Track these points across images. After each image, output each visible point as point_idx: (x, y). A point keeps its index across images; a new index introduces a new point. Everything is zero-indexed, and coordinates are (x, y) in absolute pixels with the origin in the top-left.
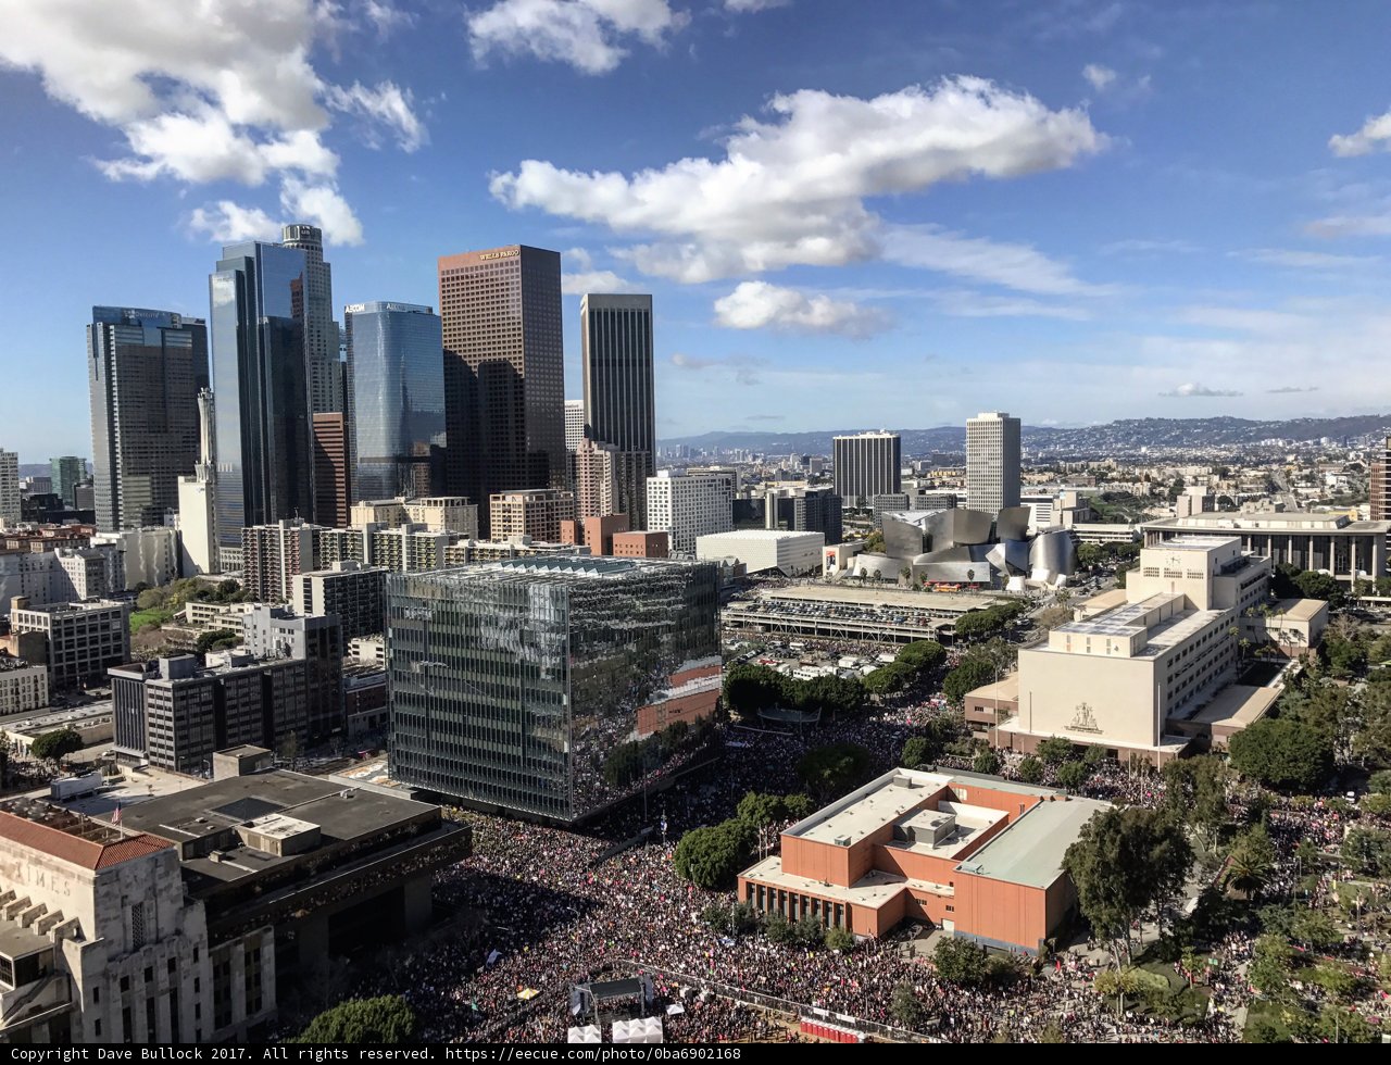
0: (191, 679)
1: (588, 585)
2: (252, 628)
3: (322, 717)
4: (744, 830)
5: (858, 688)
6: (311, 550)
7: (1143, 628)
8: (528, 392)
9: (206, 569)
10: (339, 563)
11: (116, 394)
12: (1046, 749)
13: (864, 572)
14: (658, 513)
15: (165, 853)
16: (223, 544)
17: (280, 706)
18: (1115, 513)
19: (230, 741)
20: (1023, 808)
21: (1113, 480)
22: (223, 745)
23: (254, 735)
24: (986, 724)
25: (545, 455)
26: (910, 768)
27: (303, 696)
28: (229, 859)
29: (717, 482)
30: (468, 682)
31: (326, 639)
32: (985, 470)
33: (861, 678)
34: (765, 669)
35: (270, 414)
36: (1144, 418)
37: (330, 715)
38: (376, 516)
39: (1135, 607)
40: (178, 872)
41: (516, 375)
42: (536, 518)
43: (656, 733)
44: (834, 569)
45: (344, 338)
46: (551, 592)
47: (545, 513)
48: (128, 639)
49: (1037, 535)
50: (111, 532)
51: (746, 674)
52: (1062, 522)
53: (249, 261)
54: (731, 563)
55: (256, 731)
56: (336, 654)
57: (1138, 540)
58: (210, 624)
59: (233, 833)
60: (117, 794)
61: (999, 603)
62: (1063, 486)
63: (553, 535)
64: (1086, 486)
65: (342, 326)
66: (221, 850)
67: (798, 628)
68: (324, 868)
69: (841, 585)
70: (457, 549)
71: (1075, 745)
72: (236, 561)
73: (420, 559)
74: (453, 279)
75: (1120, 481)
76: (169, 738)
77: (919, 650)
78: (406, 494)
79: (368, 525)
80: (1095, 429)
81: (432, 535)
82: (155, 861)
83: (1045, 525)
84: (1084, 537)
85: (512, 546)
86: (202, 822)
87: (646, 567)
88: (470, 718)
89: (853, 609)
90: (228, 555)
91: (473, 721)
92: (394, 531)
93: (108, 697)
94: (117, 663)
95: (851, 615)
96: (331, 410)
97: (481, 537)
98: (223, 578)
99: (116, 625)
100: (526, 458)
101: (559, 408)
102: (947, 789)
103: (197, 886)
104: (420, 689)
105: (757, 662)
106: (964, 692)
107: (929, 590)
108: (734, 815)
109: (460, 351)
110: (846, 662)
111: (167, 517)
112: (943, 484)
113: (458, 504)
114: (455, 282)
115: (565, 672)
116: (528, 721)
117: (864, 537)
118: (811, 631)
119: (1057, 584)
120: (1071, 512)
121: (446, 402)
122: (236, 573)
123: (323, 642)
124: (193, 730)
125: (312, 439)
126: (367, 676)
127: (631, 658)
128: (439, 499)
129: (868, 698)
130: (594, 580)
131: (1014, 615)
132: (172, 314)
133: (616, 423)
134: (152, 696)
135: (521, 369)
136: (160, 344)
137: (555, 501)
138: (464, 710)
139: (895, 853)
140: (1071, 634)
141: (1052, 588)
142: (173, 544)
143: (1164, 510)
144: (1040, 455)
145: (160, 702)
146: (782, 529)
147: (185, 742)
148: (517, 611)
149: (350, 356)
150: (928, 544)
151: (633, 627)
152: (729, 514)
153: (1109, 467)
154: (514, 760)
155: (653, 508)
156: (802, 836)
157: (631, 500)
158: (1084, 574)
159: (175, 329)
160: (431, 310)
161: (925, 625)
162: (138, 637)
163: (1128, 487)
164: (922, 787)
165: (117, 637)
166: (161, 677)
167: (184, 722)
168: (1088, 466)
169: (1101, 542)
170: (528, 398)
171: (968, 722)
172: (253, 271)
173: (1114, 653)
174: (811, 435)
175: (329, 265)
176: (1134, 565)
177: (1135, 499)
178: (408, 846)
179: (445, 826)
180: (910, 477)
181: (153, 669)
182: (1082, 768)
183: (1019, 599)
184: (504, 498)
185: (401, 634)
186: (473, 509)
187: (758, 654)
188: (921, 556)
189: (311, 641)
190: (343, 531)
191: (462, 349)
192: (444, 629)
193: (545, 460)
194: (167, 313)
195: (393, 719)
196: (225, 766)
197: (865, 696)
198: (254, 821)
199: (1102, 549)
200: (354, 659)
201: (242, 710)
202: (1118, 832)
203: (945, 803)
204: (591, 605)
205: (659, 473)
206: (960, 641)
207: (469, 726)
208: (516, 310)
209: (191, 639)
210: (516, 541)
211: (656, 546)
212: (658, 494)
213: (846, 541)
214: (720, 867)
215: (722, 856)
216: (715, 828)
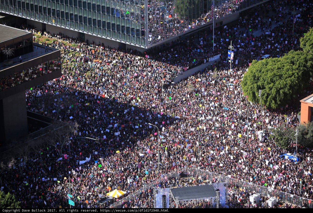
108: (297, 47)
178: (4, 67)
214: (284, 93)
215: (286, 84)
216: (280, 59)
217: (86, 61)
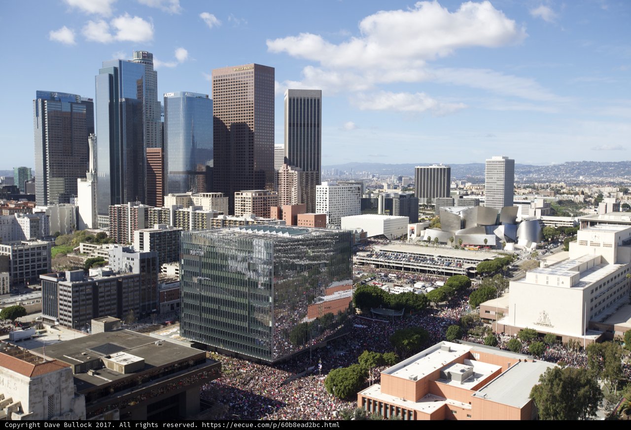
0: (81, 282)
1: (284, 241)
2: (113, 256)
3: (147, 303)
4: (361, 370)
5: (425, 299)
6: (143, 218)
7: (577, 273)
8: (256, 139)
9: (90, 226)
10: (158, 225)
11: (47, 136)
12: (523, 334)
13: (429, 238)
14: (321, 204)
15: (66, 370)
16: (99, 214)
17: (126, 297)
18: (564, 211)
19: (100, 314)
20: (509, 364)
21: (564, 193)
22: (96, 316)
23: (113, 311)
24: (491, 320)
25: (263, 172)
26: (450, 341)
27: (138, 293)
28: (98, 374)
29: (353, 189)
30: (221, 288)
31: (150, 264)
32: (494, 186)
33: (425, 294)
34: (375, 287)
35: (125, 148)
36: (582, 161)
37: (151, 302)
38: (177, 202)
39: (573, 261)
40: (72, 380)
41: (250, 131)
42: (258, 205)
43: (317, 318)
44: (414, 236)
45: (163, 110)
46: (265, 244)
47: (263, 202)
48: (50, 260)
49: (521, 221)
50: (43, 206)
51: (365, 290)
52: (535, 215)
53: (116, 69)
54: (359, 231)
55: (114, 309)
56: (155, 272)
57: (576, 226)
58: (92, 254)
59: (100, 361)
60: (43, 339)
61: (500, 256)
62: (536, 196)
63: (266, 214)
64: (549, 196)
65: (162, 104)
66: (94, 369)
67: (393, 266)
68: (145, 381)
69: (417, 245)
70: (218, 220)
71: (538, 333)
72: (106, 223)
73: (198, 224)
74: (219, 80)
75: (567, 194)
76: (70, 312)
77: (457, 280)
78: (192, 191)
79: (173, 206)
80: (555, 166)
81: (205, 212)
82: (61, 374)
83: (526, 216)
84: (547, 223)
85: (246, 219)
86: (85, 355)
87: (315, 233)
88: (222, 307)
89: (423, 258)
90: (101, 219)
91: (224, 308)
92: (185, 210)
93: (40, 289)
94: (44, 272)
95: (421, 260)
96: (156, 147)
97: (229, 214)
98: (98, 231)
99: (44, 253)
100: (254, 174)
101: (271, 148)
102: (469, 353)
103: (82, 387)
104: (197, 291)
105: (371, 284)
106: (481, 303)
107: (463, 249)
108: (357, 362)
109: (222, 118)
110: (419, 285)
111: (71, 199)
112: (472, 193)
113: (218, 197)
114: (220, 82)
115: (271, 285)
116: (251, 309)
117: (430, 220)
118: (400, 268)
119: (531, 248)
120: (540, 210)
121: (214, 144)
122: (105, 229)
123: (149, 265)
124: (81, 308)
125: (146, 162)
126: (170, 283)
127: (305, 279)
128: (209, 194)
129: (429, 305)
130: (287, 238)
131: (508, 263)
132: (76, 95)
133: (301, 156)
134: (61, 290)
135: (252, 128)
136: (69, 110)
137: (268, 196)
138: (219, 303)
139: (441, 385)
140: (538, 274)
141: (529, 250)
142: (74, 212)
143: (591, 210)
144: (524, 179)
145: (65, 293)
146: (387, 215)
147: (77, 314)
148: (247, 253)
149: (166, 119)
150: (463, 225)
151: (307, 263)
152: (359, 206)
153: (562, 187)
154: (244, 329)
155: (319, 201)
156: (392, 375)
157: (307, 197)
158: (546, 243)
159: (77, 103)
160: (207, 96)
161: (461, 267)
162: (55, 259)
163: (572, 197)
164: (456, 351)
165: (45, 259)
166: (66, 280)
167: (78, 304)
168: (550, 186)
169: (556, 226)
170: (256, 143)
171: (481, 319)
172: (118, 75)
173: (561, 285)
174: (403, 166)
175: (156, 72)
176: (574, 239)
177: (576, 204)
178: (189, 371)
179: (207, 362)
180: (455, 189)
181: (62, 276)
182: (542, 345)
183: (511, 255)
184: (242, 194)
185: (188, 263)
186: (226, 199)
187: (372, 279)
188: (460, 231)
189: (143, 265)
190: (160, 209)
191: (223, 116)
192: (210, 261)
193: (263, 175)
194: (73, 95)
195: (183, 306)
196: (97, 327)
197: (428, 303)
198: (111, 355)
199: (556, 230)
200: (164, 274)
201: (106, 298)
202: (560, 380)
203: (468, 360)
204: (285, 251)
205: (322, 183)
206: (479, 276)
207: (221, 311)
208: (251, 97)
209: (82, 261)
210: (248, 217)
211: (320, 221)
212: (322, 194)
213: (420, 222)
214: (348, 388)
215: (350, 383)
216: (347, 368)
217: (238, 369)
